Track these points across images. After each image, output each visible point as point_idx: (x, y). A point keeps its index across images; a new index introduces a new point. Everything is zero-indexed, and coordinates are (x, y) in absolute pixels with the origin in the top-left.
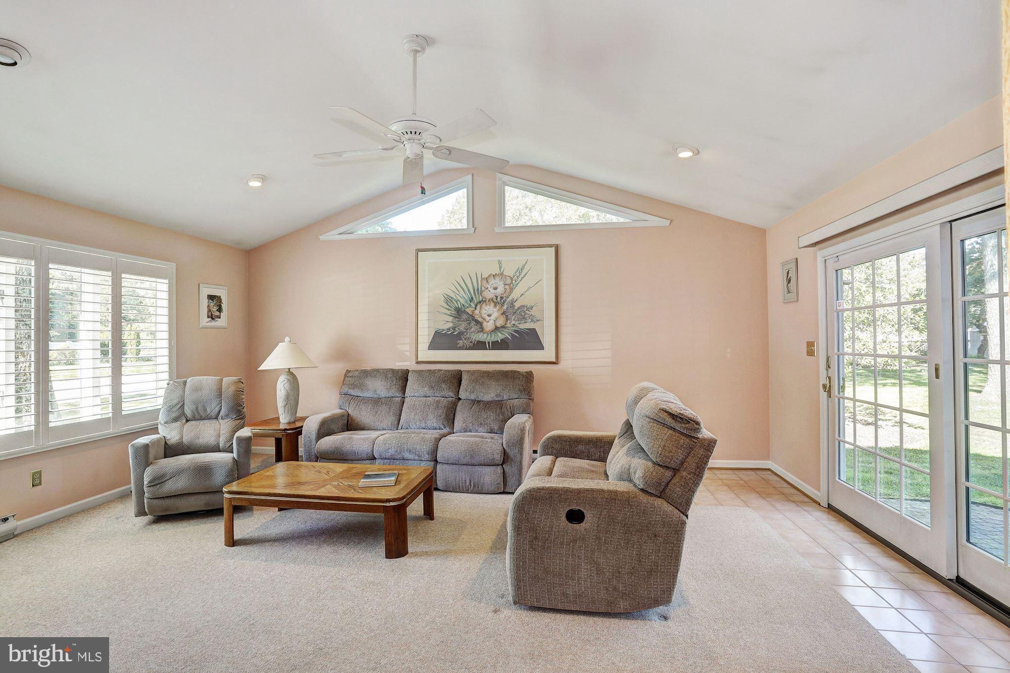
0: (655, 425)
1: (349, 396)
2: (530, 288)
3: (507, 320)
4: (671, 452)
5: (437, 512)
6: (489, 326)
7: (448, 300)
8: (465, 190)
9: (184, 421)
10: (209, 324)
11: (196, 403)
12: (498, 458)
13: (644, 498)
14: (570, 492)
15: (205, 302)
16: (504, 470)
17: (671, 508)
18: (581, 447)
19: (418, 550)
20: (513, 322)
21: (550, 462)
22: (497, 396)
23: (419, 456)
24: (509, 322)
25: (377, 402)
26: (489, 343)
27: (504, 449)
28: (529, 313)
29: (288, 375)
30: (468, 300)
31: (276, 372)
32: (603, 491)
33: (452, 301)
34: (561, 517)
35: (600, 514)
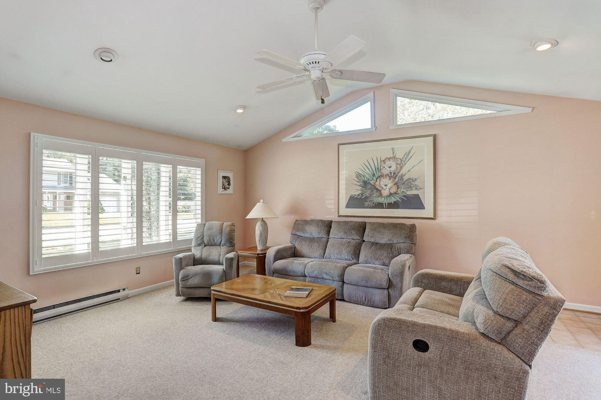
0: (498, 278)
1: (296, 236)
2: (414, 166)
3: (398, 188)
4: (512, 305)
5: (337, 317)
6: (385, 193)
7: (358, 175)
8: (369, 103)
9: (204, 246)
10: (223, 192)
11: (210, 236)
12: (385, 284)
13: (484, 342)
14: (417, 325)
15: (221, 180)
16: (389, 292)
17: (512, 356)
18: (444, 284)
19: (318, 343)
20: (403, 190)
21: (417, 293)
22: (389, 240)
23: (333, 278)
24: (399, 189)
25: (312, 240)
26: (385, 204)
27: (389, 278)
28: (414, 183)
29: (261, 222)
30: (372, 176)
31: (255, 220)
32: (445, 329)
33: (361, 176)
34: (409, 344)
35: (443, 349)
